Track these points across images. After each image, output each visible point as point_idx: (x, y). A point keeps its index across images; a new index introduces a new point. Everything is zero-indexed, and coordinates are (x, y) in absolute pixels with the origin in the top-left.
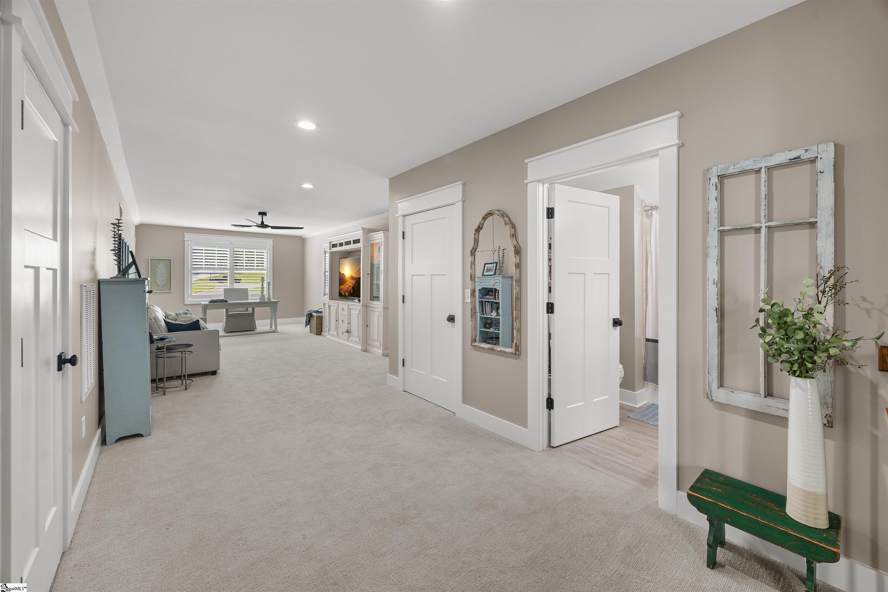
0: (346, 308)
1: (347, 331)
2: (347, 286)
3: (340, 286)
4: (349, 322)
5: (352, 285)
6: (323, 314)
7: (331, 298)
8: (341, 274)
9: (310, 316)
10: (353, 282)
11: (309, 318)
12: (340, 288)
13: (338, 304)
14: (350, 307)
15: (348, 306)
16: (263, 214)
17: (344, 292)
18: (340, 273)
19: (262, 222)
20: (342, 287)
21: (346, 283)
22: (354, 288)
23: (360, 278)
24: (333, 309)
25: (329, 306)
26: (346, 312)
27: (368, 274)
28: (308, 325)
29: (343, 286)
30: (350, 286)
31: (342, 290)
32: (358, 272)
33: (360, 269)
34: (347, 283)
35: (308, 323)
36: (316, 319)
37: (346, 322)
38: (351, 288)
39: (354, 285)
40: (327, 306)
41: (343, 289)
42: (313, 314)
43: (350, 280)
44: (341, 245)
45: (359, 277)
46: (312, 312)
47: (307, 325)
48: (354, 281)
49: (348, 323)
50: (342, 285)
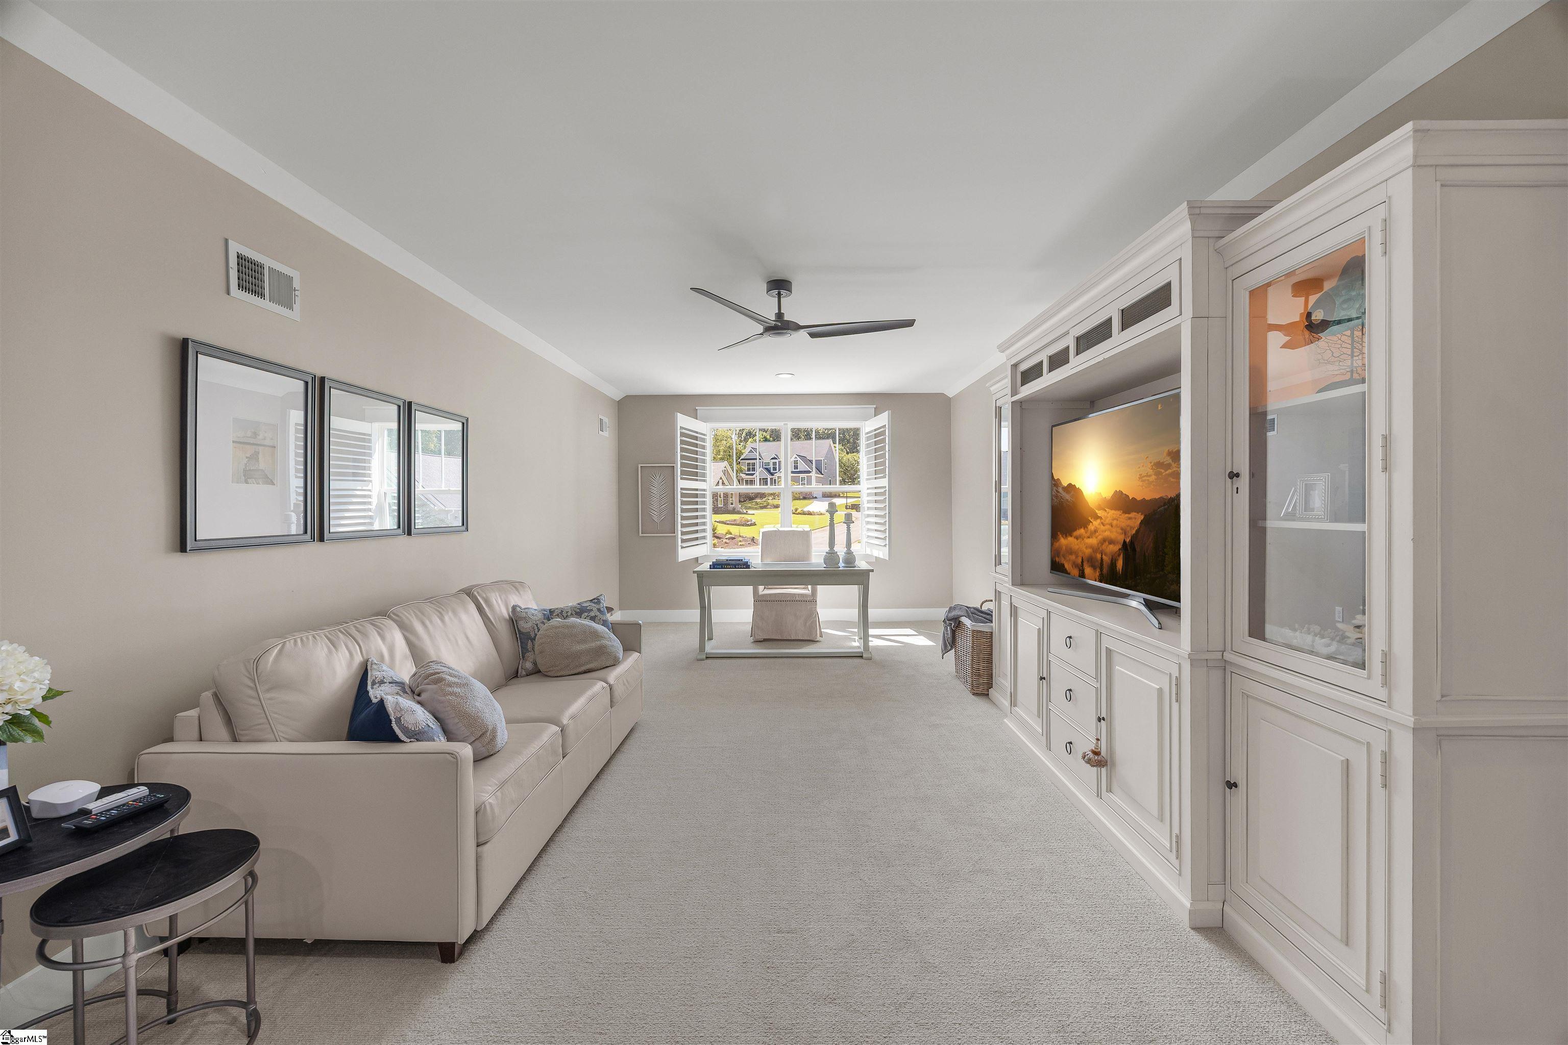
0: (1086, 637)
1: (1091, 755)
2: (1093, 541)
3: (1054, 536)
4: (1104, 715)
5: (1121, 538)
6: (993, 624)
7: (1021, 579)
8: (1060, 490)
9: (954, 624)
10: (1129, 522)
11: (953, 632)
12: (1057, 545)
13: (1049, 613)
14: (1107, 642)
15: (1099, 635)
16: (779, 286)
17: (1075, 565)
18: (1055, 483)
19: (780, 315)
20: (1063, 541)
21: (1085, 527)
22: (1134, 550)
23: (1173, 505)
24: (1029, 627)
25: (1014, 611)
26: (1085, 657)
27: (1234, 475)
28: (950, 650)
29: (1070, 539)
30: (1111, 542)
31: (1064, 556)
32: (1158, 474)
33: (1176, 456)
34: (1091, 527)
35: (951, 643)
36: (970, 639)
37: (1087, 709)
38: (1115, 548)
39: (1134, 537)
40: (1005, 603)
41: (1070, 551)
42: (965, 620)
43: (1110, 515)
44: (1059, 360)
45: (1171, 494)
46: (959, 613)
47: (945, 650)
48: (1133, 515)
49: (1099, 720)
50: (1068, 532)
